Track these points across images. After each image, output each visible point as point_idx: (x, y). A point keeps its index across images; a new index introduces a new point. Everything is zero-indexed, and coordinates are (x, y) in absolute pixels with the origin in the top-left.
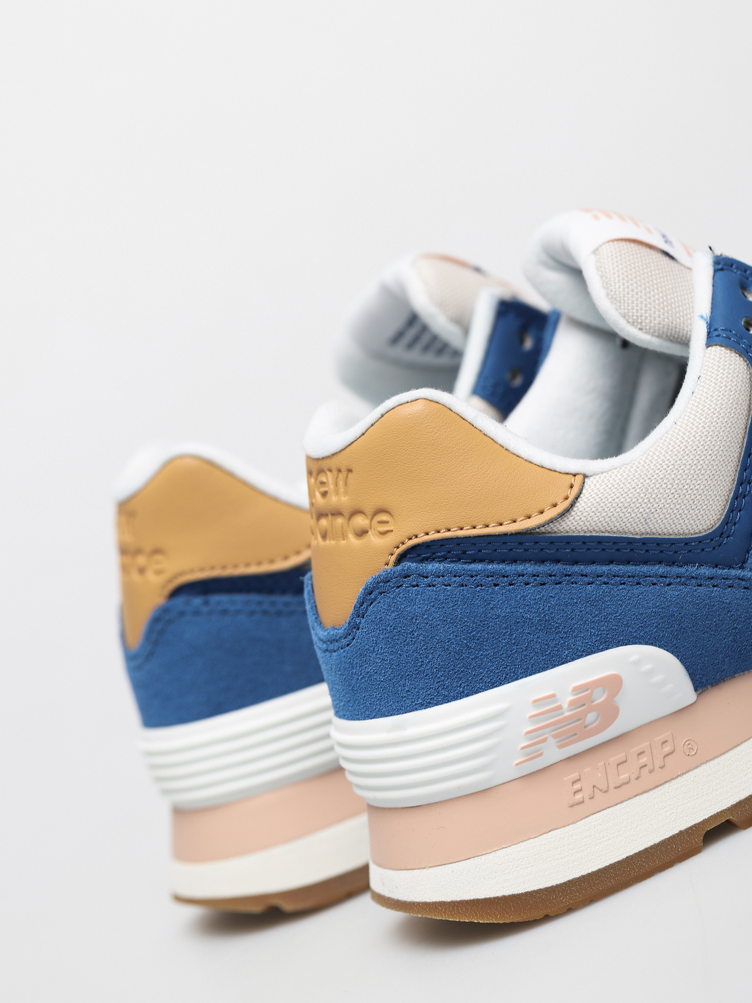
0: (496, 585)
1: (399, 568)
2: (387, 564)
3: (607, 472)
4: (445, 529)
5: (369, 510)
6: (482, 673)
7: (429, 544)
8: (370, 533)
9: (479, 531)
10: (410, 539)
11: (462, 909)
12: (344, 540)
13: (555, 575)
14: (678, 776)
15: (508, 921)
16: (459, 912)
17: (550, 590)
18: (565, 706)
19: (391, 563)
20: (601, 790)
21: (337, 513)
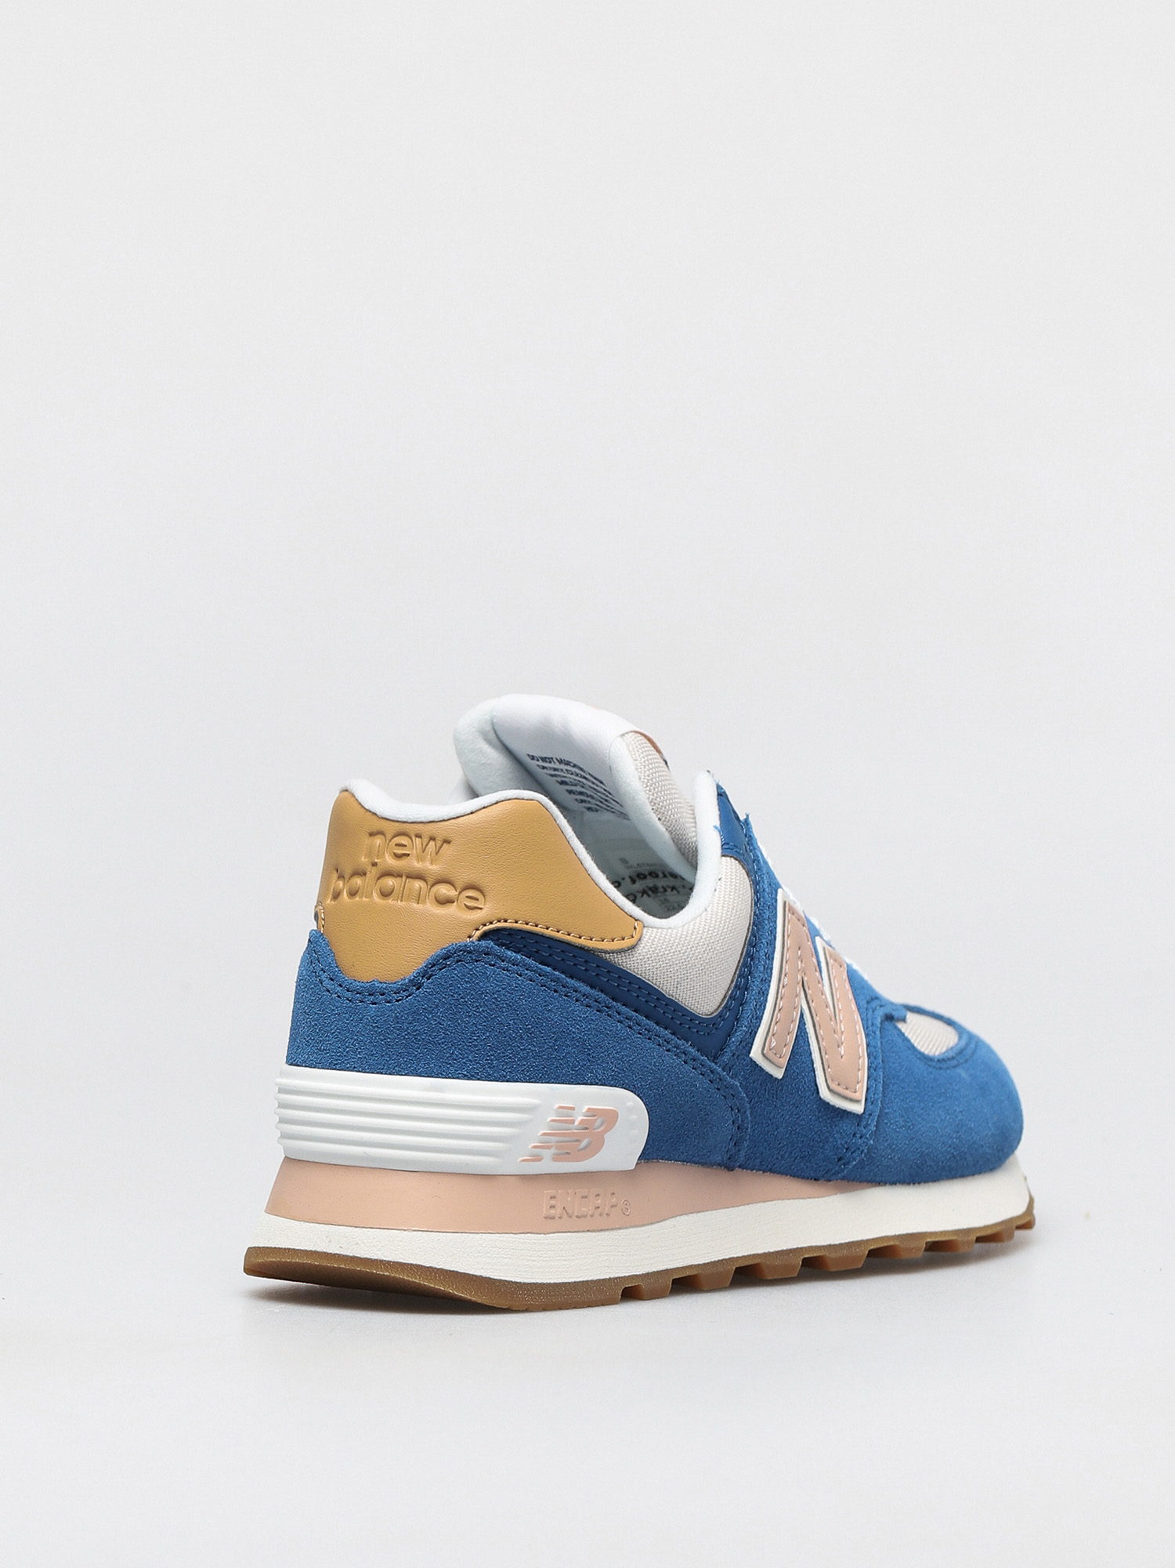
0: (556, 991)
1: (483, 943)
2: (470, 937)
3: (658, 928)
4: (534, 923)
5: (460, 884)
6: (524, 1065)
7: (513, 932)
8: (455, 903)
9: (560, 936)
10: (499, 921)
11: (439, 1277)
12: (418, 903)
13: (599, 1002)
14: (616, 1229)
15: (479, 1301)
16: (436, 1278)
17: (591, 1013)
18: (576, 1123)
19: (474, 938)
20: (568, 1214)
21: (420, 877)
